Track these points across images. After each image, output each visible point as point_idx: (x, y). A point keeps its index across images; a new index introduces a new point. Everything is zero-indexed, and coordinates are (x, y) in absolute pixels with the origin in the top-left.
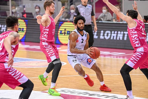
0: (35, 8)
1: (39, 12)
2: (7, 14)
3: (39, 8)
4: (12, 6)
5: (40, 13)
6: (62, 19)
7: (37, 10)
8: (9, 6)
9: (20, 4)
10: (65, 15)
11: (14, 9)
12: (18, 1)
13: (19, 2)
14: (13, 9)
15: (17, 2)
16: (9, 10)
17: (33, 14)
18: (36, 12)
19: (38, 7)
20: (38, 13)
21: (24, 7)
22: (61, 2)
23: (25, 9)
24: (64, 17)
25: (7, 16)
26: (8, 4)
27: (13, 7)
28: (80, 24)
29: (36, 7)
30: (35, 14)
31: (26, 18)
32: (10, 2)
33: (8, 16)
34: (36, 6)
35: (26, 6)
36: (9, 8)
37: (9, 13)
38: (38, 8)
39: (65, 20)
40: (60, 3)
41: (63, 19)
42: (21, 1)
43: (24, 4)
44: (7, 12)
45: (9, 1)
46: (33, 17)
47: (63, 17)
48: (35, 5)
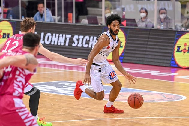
0: (140, 12)
1: (146, 17)
2: (99, 20)
3: (146, 12)
4: (106, 8)
5: (147, 19)
6: (181, 29)
7: (143, 15)
8: (102, 8)
9: (117, 6)
10: (187, 22)
11: (109, 13)
12: (115, 1)
13: (117, 3)
14: (107, 13)
15: (113, 3)
16: (101, 15)
17: (137, 21)
18: (142, 18)
19: (144, 10)
20: (143, 20)
21: (123, 10)
22: (181, 2)
23: (124, 13)
24: (184, 26)
25: (97, 24)
26: (100, 7)
27: (108, 11)
28: (115, 26)
29: (142, 11)
30: (139, 21)
31: (125, 27)
32: (103, 4)
33: (100, 24)
34: (142, 9)
35: (127, 8)
36: (102, 11)
37: (101, 19)
38: (144, 12)
39: (186, 30)
40: (179, 4)
41: (183, 29)
42: (119, 1)
43: (123, 6)
44: (98, 17)
45: (101, 1)
46: (136, 26)
47: (182, 26)
48: (140, 7)
